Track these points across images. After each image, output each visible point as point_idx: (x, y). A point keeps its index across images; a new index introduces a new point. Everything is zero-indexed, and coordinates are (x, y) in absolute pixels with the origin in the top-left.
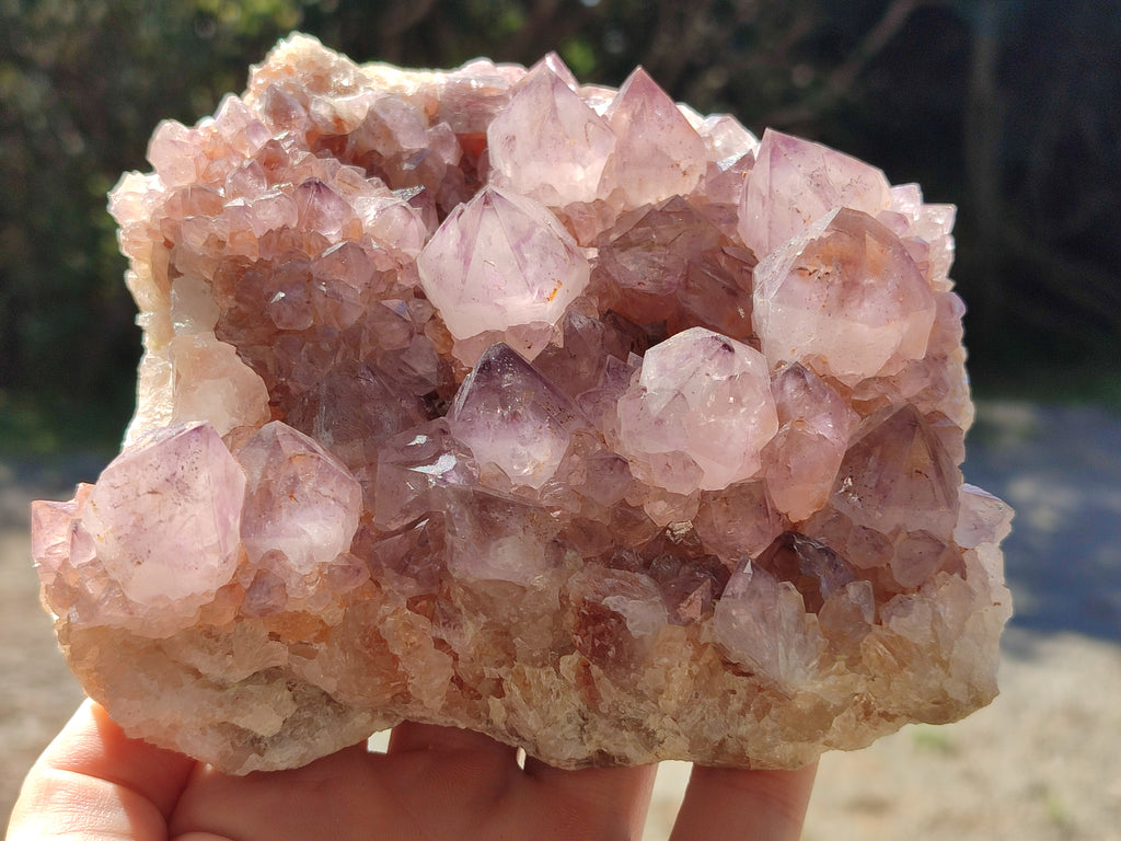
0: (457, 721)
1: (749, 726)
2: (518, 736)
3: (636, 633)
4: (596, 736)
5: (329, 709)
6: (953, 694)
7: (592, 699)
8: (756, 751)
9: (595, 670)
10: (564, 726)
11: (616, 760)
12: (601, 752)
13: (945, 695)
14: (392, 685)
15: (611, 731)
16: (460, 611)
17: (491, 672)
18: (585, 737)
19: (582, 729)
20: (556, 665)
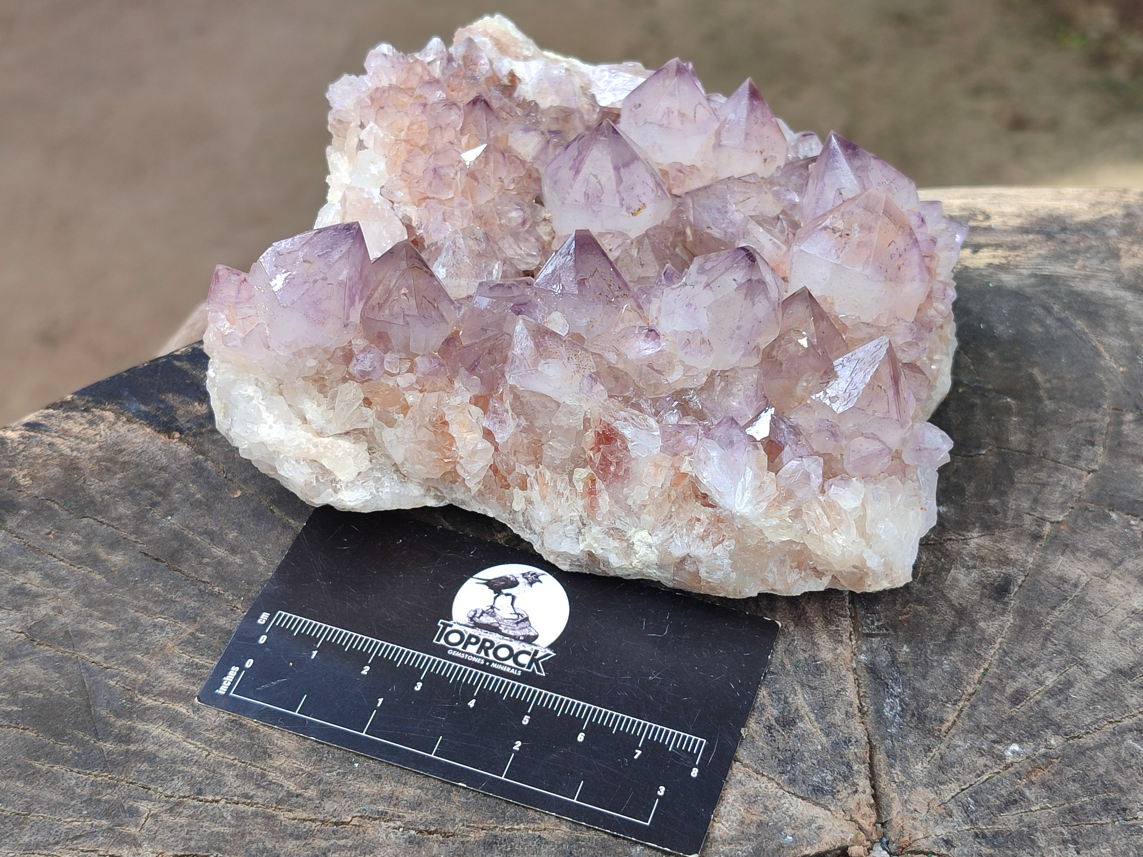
0: (488, 509)
1: (705, 550)
2: (531, 529)
3: (633, 454)
4: (589, 540)
5: (395, 477)
6: (869, 564)
7: (592, 507)
8: (707, 572)
9: (600, 485)
10: (566, 526)
11: (601, 564)
12: (590, 554)
13: (863, 562)
14: (446, 461)
15: (601, 537)
16: (507, 411)
17: (521, 469)
18: (581, 538)
19: (580, 532)
20: (571, 474)
